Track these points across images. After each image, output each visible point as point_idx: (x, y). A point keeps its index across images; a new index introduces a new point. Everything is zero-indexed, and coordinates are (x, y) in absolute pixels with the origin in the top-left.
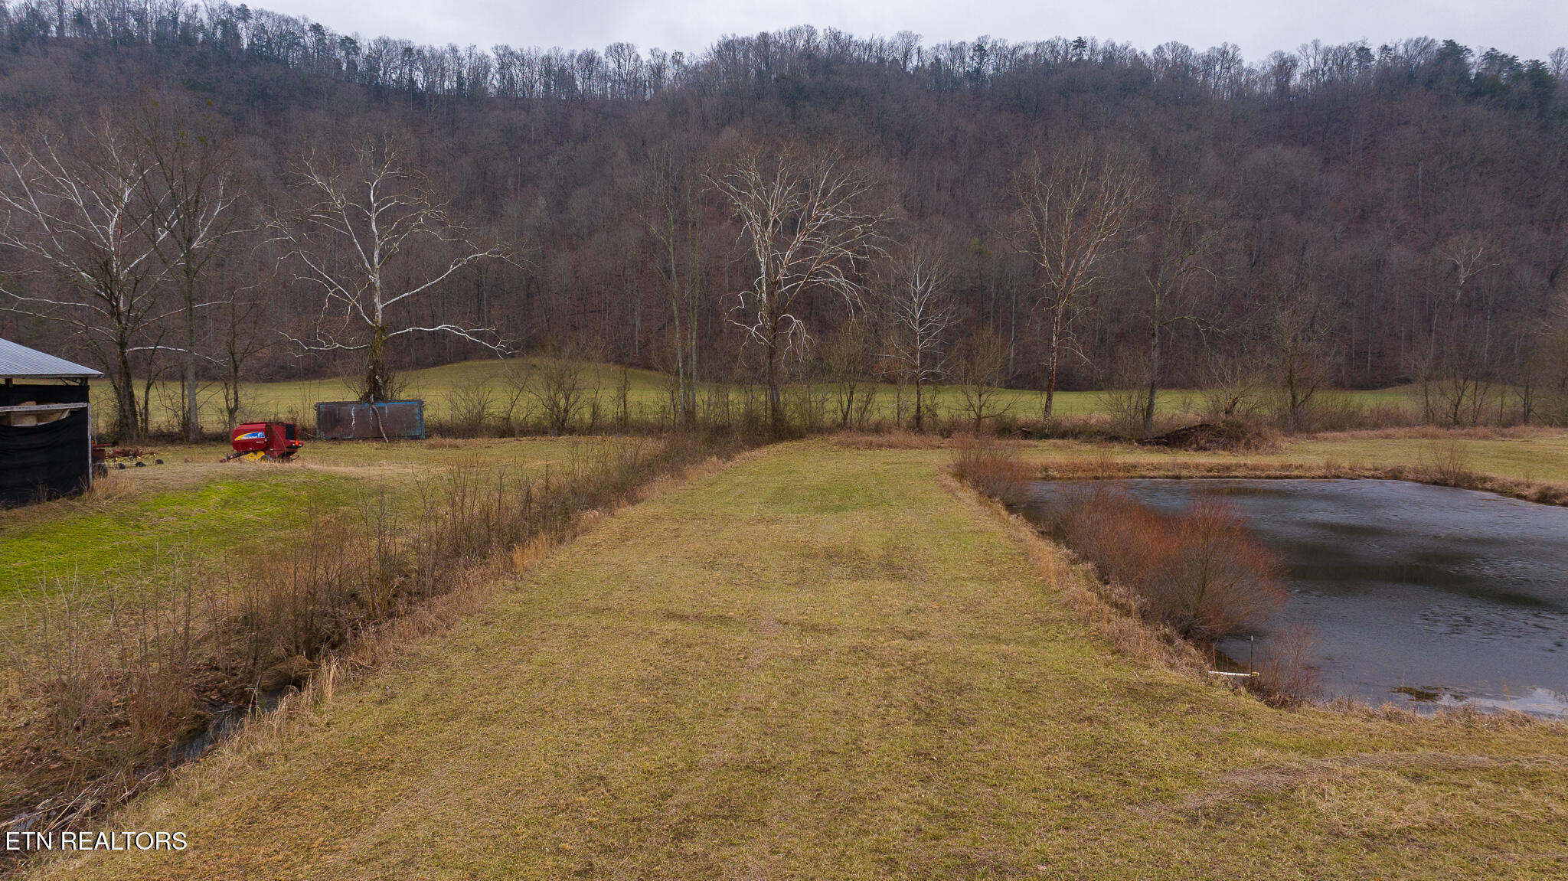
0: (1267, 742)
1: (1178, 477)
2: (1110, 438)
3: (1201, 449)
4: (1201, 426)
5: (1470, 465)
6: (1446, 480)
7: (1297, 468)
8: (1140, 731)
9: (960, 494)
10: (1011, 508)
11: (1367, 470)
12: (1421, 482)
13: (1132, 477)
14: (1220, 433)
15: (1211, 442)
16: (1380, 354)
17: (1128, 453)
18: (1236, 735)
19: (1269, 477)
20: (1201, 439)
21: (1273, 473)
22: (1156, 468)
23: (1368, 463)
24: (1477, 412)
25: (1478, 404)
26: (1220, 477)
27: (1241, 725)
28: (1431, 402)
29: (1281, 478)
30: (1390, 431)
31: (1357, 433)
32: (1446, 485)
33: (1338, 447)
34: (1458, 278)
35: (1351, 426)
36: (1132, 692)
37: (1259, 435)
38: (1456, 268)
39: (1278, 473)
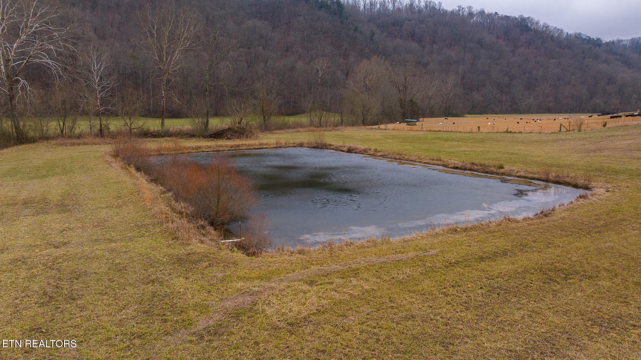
0: (244, 277)
1: (219, 151)
2: (190, 136)
3: (228, 139)
4: (228, 129)
5: (325, 140)
6: (318, 146)
7: (265, 144)
8: (179, 283)
9: (113, 165)
10: (138, 169)
11: (291, 144)
12: (310, 147)
13: (198, 152)
14: (236, 132)
15: (232, 136)
16: (295, 103)
17: (199, 142)
18: (230, 276)
19: (255, 149)
20: (229, 135)
21: (256, 147)
22: (209, 148)
23: (291, 142)
24: (327, 122)
25: (327, 119)
26: (235, 150)
27: (234, 269)
28: (312, 119)
29: (259, 149)
30: (299, 129)
31: (288, 130)
32: (318, 148)
33: (281, 136)
34: (319, 75)
35: (285, 128)
36: (179, 260)
37: (251, 132)
38: (318, 70)
39: (258, 147)
